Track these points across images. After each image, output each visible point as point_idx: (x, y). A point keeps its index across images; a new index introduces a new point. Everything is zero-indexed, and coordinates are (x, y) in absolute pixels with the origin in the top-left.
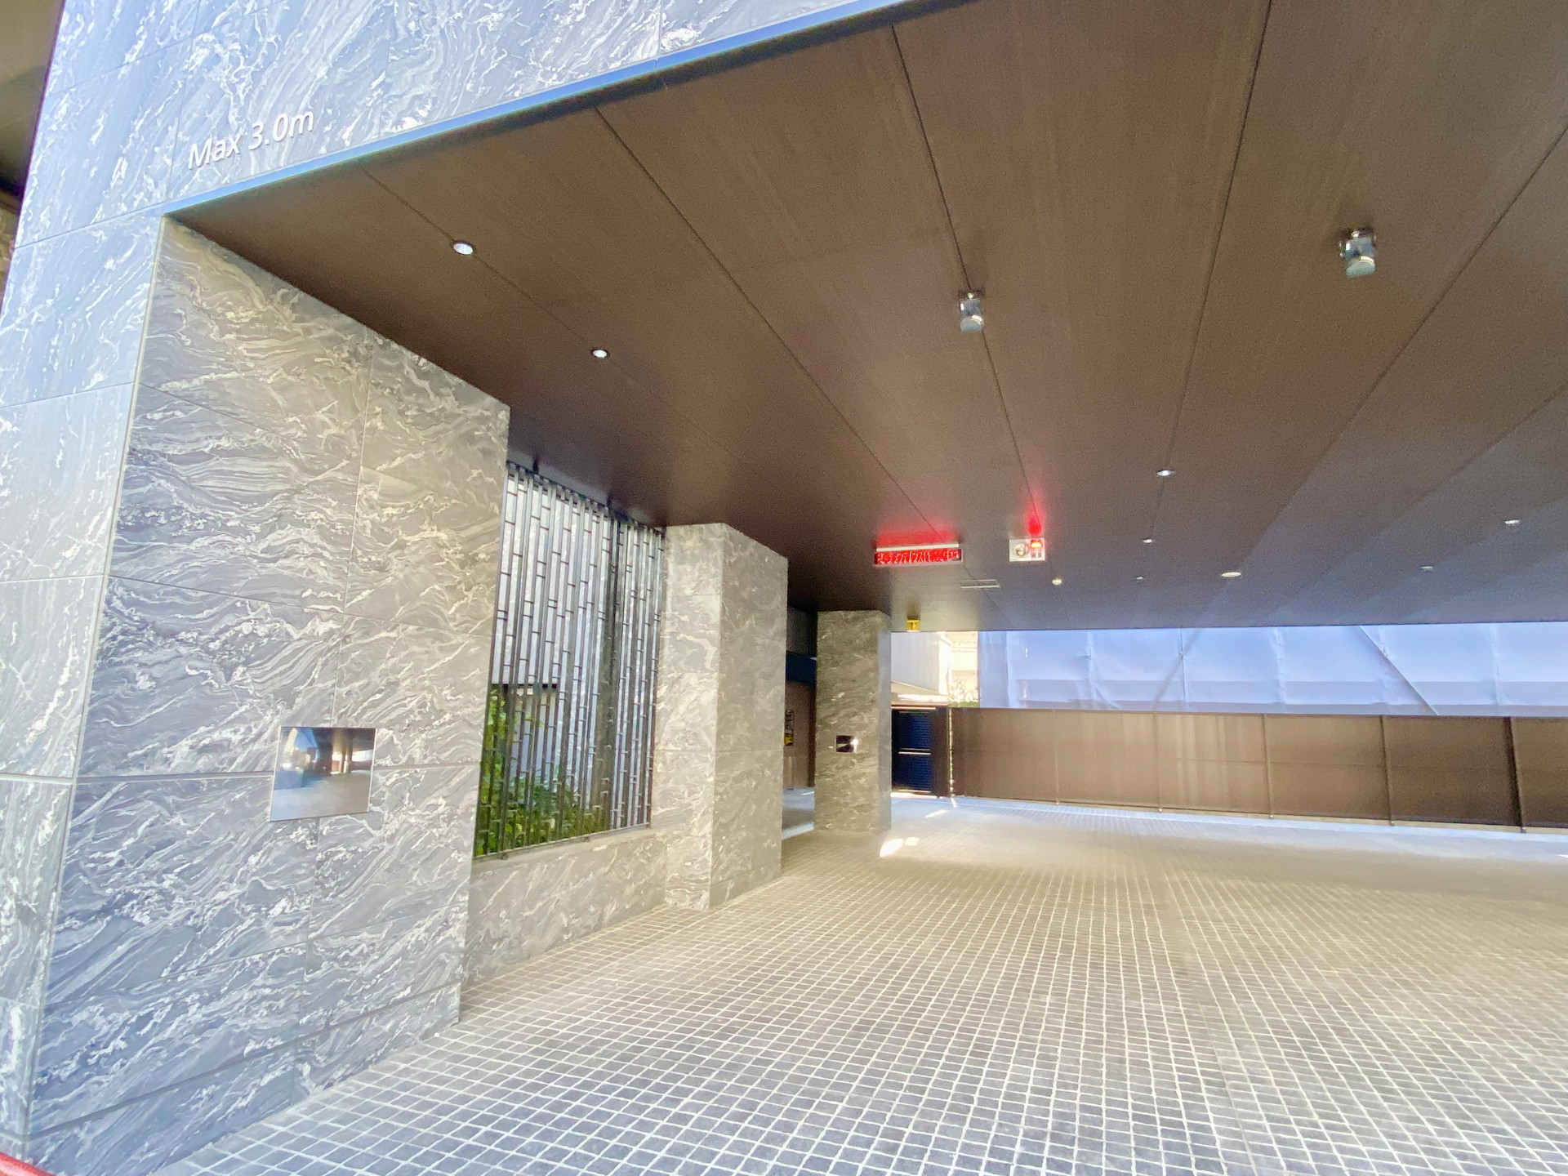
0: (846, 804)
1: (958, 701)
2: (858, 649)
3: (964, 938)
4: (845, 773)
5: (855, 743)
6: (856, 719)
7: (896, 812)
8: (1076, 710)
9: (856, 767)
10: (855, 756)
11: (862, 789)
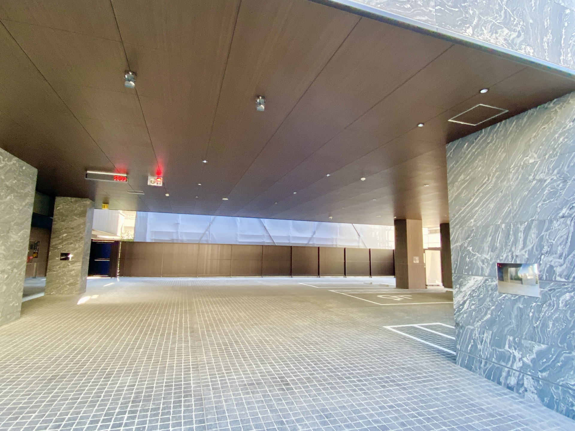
0: (63, 283)
1: (125, 239)
2: (76, 215)
3: (110, 333)
4: (64, 269)
5: (70, 256)
6: (72, 245)
7: (88, 285)
8: (172, 243)
9: (70, 266)
10: (70, 262)
11: (72, 276)
